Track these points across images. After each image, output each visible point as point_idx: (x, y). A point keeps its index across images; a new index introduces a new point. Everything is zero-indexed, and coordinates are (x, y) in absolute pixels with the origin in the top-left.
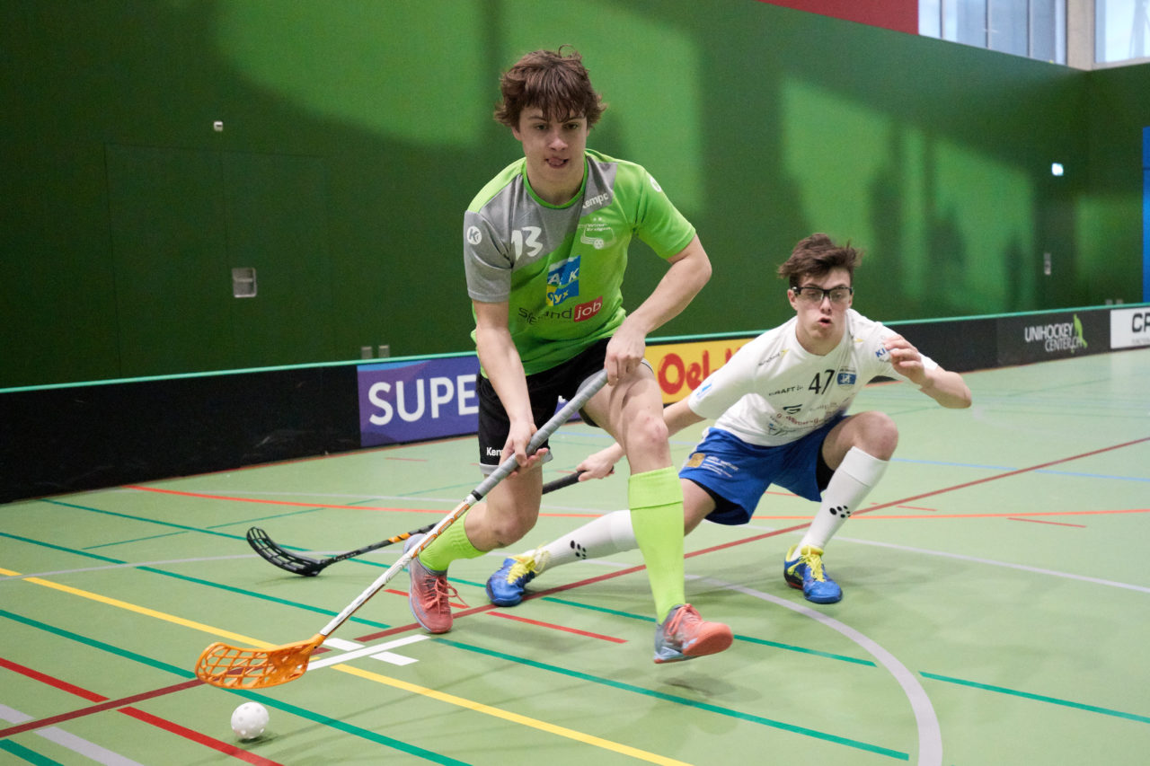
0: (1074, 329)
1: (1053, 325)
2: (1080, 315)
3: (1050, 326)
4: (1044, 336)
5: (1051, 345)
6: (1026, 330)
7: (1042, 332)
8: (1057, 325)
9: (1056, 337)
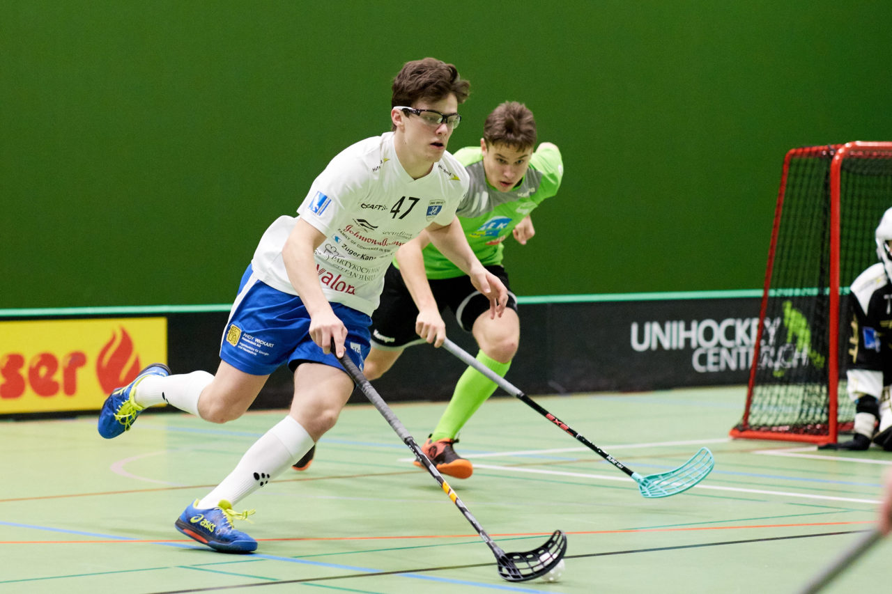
0: (782, 332)
1: (719, 322)
2: (798, 303)
3: (709, 323)
4: (688, 341)
5: (711, 359)
6: (635, 328)
7: (684, 334)
8: (728, 322)
9: (729, 344)
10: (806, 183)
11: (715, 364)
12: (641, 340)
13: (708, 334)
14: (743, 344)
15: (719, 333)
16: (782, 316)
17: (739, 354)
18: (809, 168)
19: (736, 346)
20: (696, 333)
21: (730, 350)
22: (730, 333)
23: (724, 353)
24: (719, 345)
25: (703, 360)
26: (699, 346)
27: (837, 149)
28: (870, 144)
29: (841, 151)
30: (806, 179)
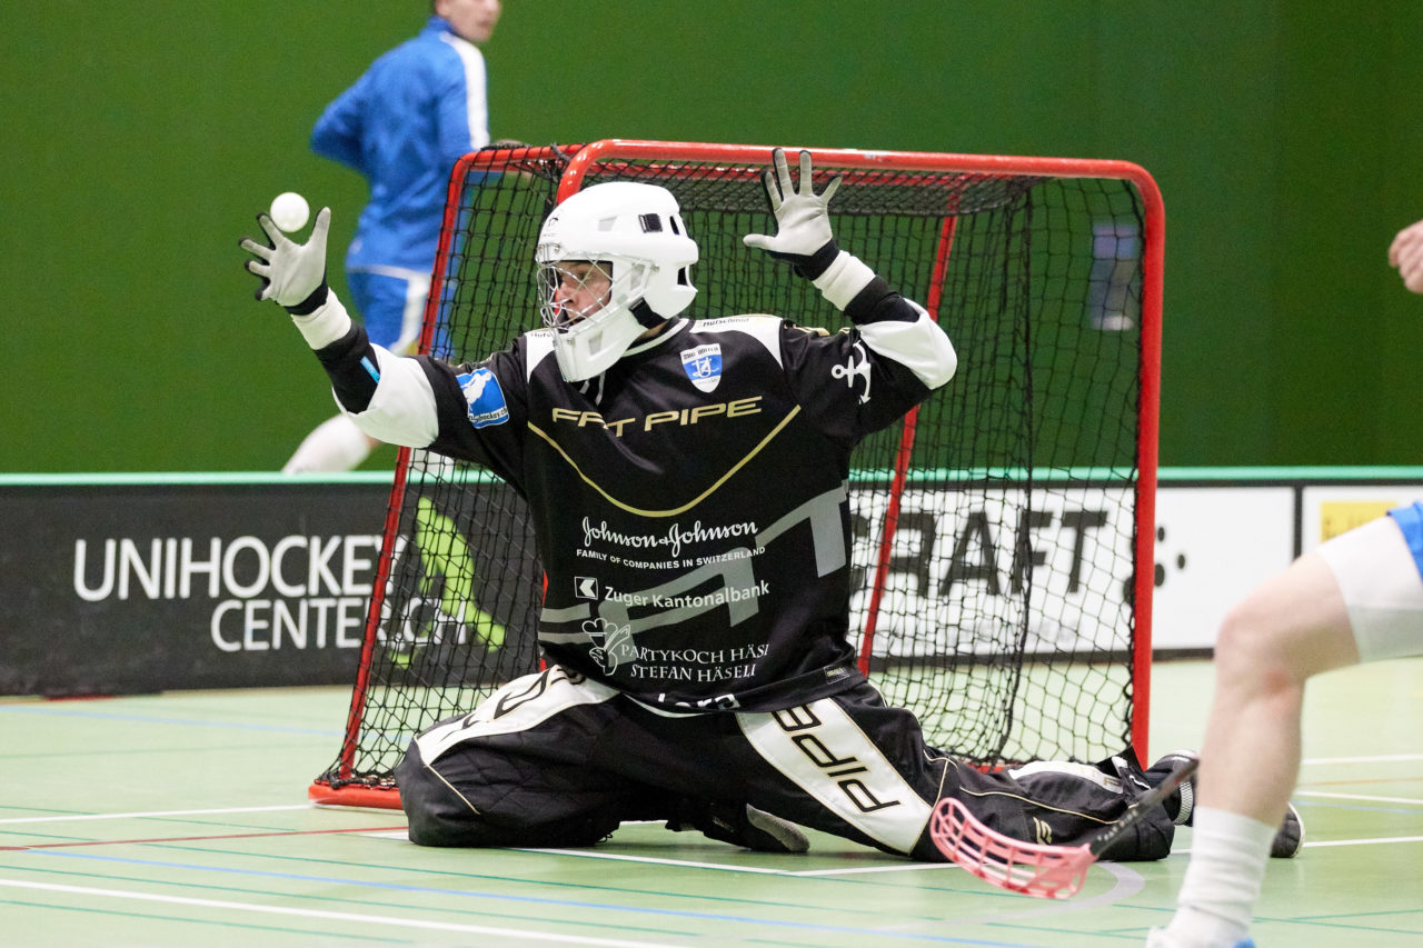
0: (410, 565)
6: (81, 552)
7: (191, 566)
10: (497, 228)
11: (259, 635)
12: (94, 580)
13: (247, 567)
14: (324, 592)
15: (270, 566)
16: (413, 530)
17: (313, 613)
18: (505, 195)
19: (307, 596)
20: (219, 566)
21: (293, 604)
22: (296, 567)
23: (281, 608)
24: (270, 592)
25: (233, 624)
26: (225, 594)
27: (573, 153)
28: (645, 144)
29: (581, 157)
30: (499, 219)
